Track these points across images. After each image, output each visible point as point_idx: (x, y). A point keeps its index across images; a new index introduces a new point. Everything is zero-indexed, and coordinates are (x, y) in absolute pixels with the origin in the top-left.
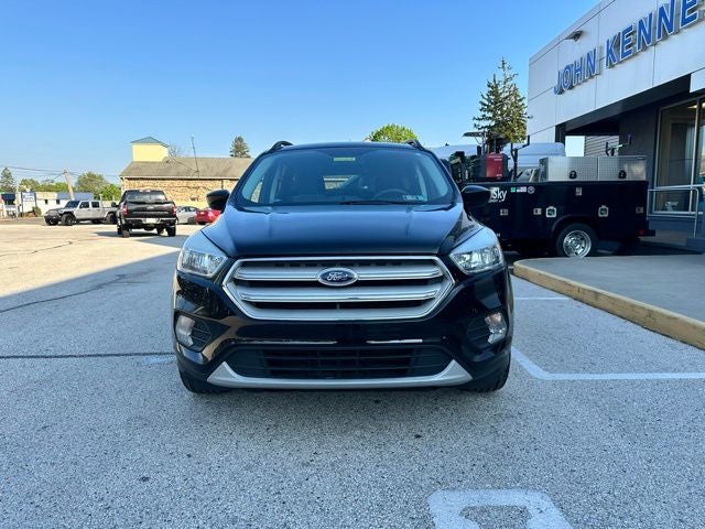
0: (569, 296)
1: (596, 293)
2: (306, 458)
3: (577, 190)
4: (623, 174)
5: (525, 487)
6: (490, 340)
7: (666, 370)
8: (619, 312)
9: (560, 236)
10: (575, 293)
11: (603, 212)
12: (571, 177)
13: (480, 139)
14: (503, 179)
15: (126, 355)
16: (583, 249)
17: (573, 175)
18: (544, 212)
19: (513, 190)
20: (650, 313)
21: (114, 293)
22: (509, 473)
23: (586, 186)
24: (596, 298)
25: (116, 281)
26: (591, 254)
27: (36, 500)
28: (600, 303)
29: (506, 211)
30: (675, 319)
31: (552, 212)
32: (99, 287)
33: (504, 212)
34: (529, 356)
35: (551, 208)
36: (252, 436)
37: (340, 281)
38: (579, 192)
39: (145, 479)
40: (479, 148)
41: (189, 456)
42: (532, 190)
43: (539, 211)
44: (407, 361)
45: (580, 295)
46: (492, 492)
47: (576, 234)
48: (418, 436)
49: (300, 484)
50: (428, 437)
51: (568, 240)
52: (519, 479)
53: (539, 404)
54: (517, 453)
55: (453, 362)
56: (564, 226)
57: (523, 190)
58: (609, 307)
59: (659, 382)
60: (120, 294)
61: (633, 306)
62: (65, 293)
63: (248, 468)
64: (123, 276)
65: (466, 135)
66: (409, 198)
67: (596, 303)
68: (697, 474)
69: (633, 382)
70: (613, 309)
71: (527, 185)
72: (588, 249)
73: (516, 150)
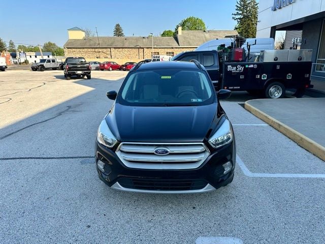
0: (268, 123)
1: (279, 125)
2: (149, 218)
3: (277, 66)
4: (300, 59)
5: (234, 236)
6: (225, 172)
7: (302, 172)
8: (289, 136)
9: (268, 88)
10: (270, 123)
11: (289, 77)
12: (275, 60)
13: (232, 39)
14: (242, 61)
15: (76, 158)
16: (278, 94)
17: (276, 59)
18: (261, 77)
19: (247, 66)
20: (302, 139)
21: (67, 118)
22: (228, 228)
23: (282, 64)
24: (279, 127)
25: (67, 110)
26: (282, 97)
27: (50, 235)
28: (281, 129)
29: (243, 76)
30: (311, 144)
31: (264, 77)
32: (60, 114)
33: (242, 77)
34: (244, 162)
35: (264, 75)
36: (128, 205)
37: (163, 153)
38: (278, 67)
39: (89, 227)
40: (232, 43)
41: (105, 215)
42: (256, 66)
43: (259, 76)
44: (190, 184)
45: (272, 124)
46: (221, 238)
47: (275, 87)
48: (194, 208)
49: (147, 231)
50: (198, 208)
51: (272, 89)
52: (232, 232)
53: (245, 191)
54: (233, 218)
55: (209, 184)
56: (270, 83)
57: (252, 66)
58: (285, 132)
59: (298, 179)
60: (69, 119)
61: (295, 134)
62: (46, 118)
63: (127, 222)
64: (69, 107)
65: (226, 37)
66: (194, 100)
67: (279, 129)
68: (303, 231)
69: (287, 179)
70: (286, 134)
71: (254, 64)
72: (280, 94)
73: (249, 46)
